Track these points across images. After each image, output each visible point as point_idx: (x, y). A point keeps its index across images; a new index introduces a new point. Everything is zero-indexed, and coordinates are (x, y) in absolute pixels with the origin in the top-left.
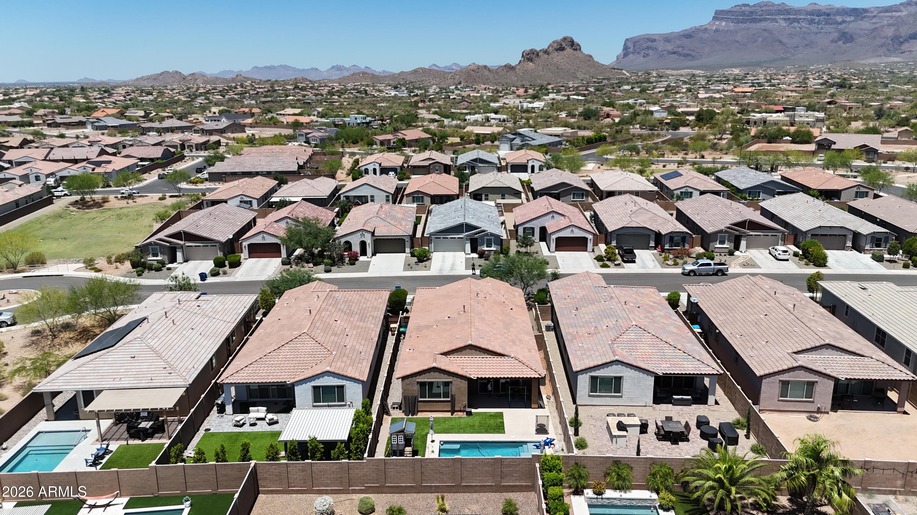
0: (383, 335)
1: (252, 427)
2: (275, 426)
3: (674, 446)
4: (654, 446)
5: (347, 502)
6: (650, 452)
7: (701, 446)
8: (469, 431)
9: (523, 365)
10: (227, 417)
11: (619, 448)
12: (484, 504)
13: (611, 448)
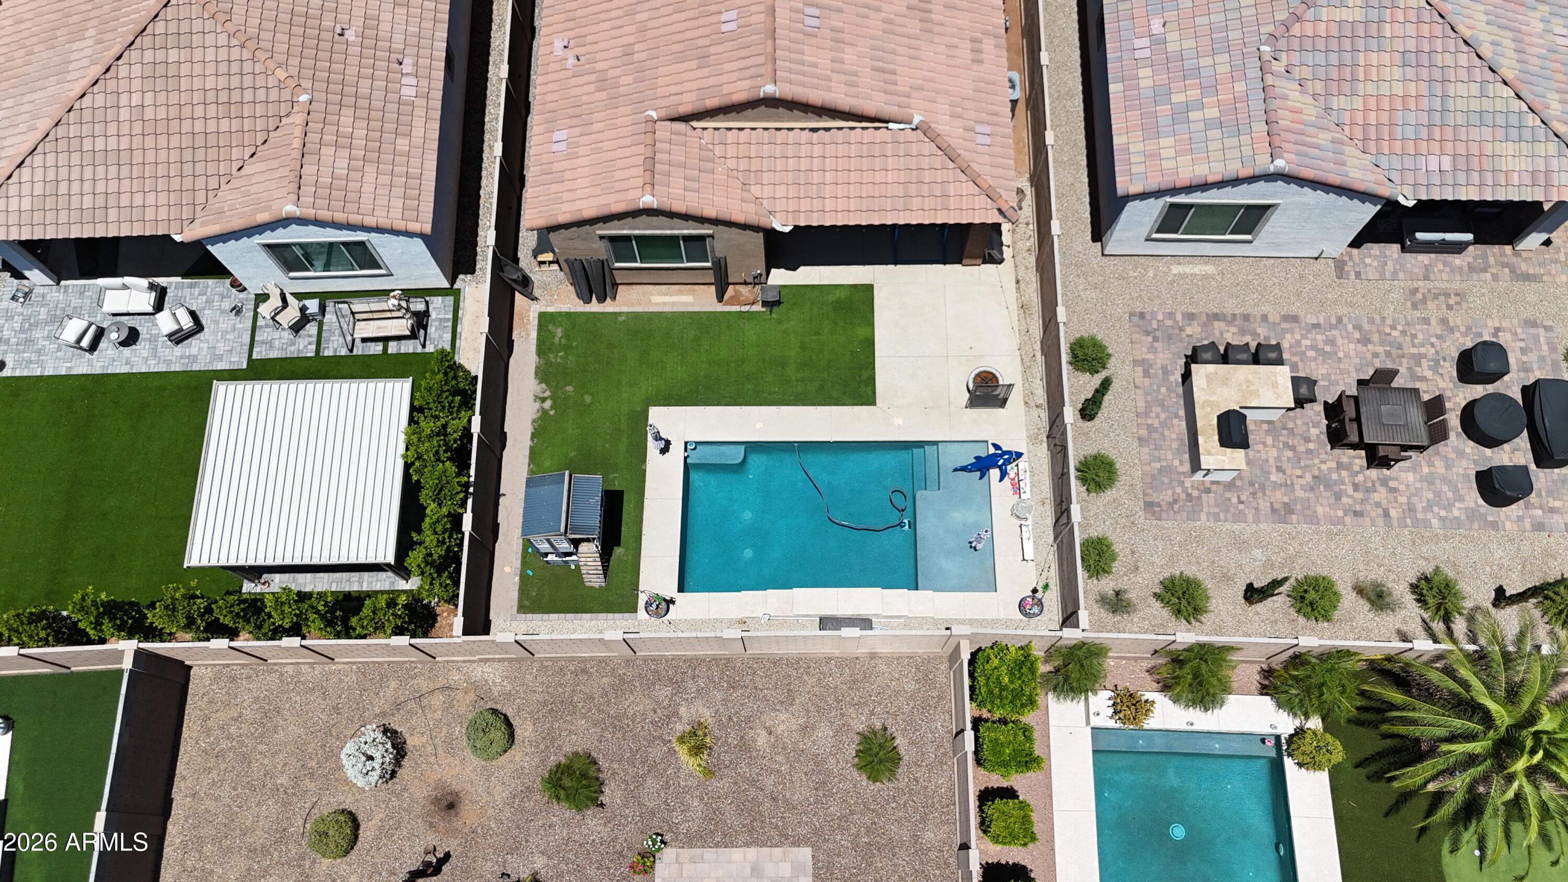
1: (126, 351)
2: (195, 347)
4: (1314, 477)
5: (437, 700)
6: (1299, 507)
7: (1455, 470)
8: (770, 393)
9: (951, 165)
10: (43, 296)
11: (1208, 485)
12: (808, 711)
13: (1185, 490)
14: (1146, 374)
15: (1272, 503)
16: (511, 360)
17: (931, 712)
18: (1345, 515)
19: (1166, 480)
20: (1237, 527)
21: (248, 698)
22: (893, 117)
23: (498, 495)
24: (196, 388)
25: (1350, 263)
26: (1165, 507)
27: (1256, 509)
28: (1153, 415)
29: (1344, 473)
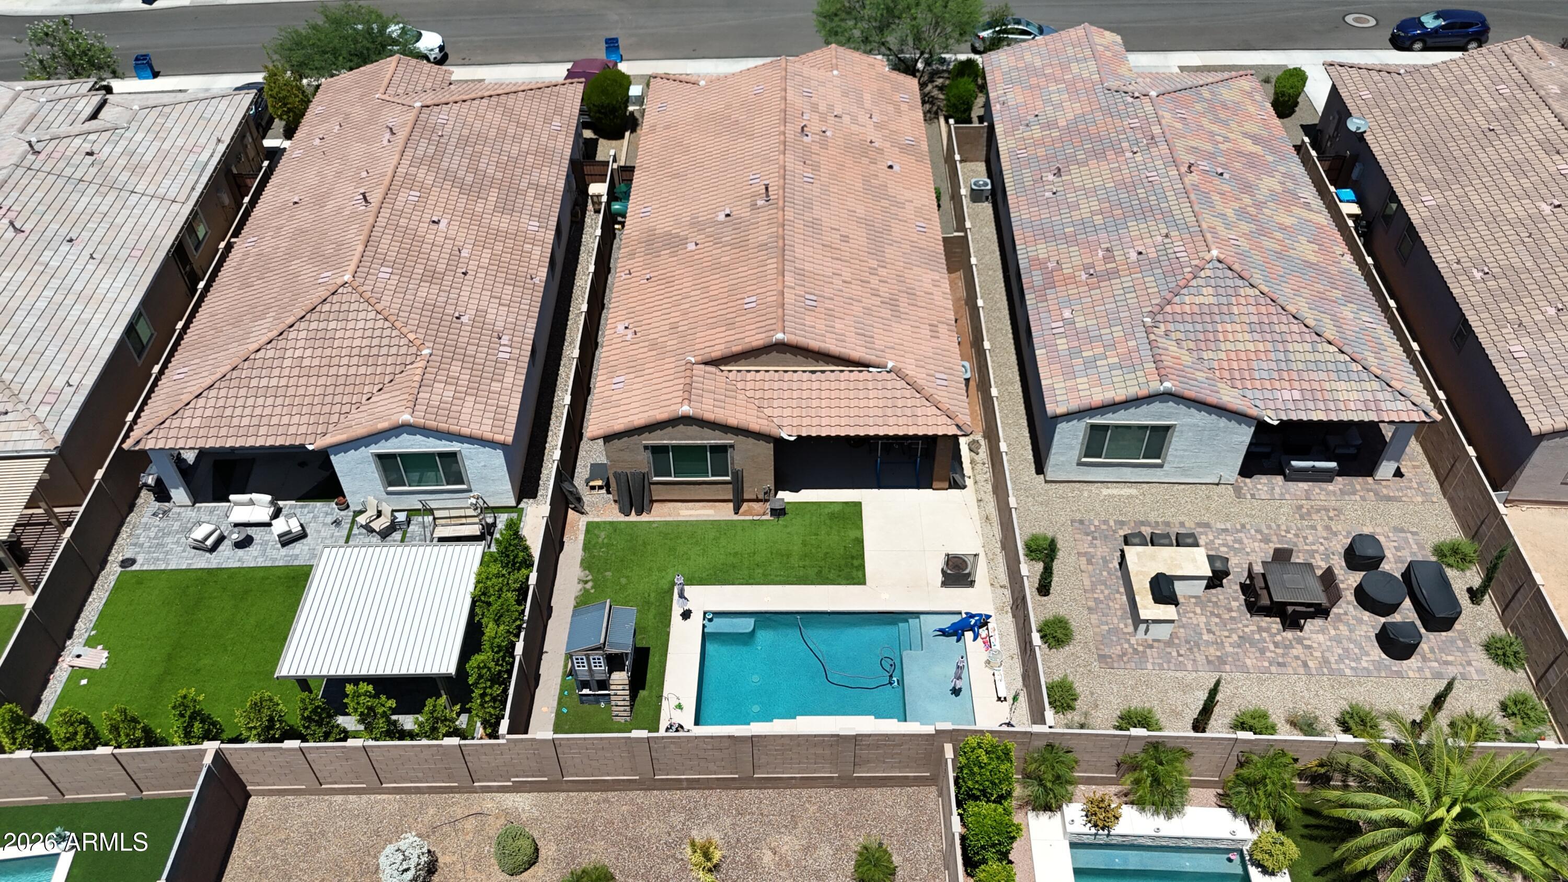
0: (573, 214)
1: (240, 552)
2: (297, 548)
3: (1289, 634)
4: (1239, 637)
5: (470, 824)
6: (1230, 659)
7: (1357, 632)
8: (777, 576)
9: (918, 395)
10: (179, 513)
11: (1151, 642)
12: (810, 833)
13: (1131, 646)
14: (1089, 562)
15: (1207, 656)
16: (561, 555)
17: (923, 834)
18: (1271, 665)
19: (1114, 639)
20: (1179, 674)
21: (297, 823)
22: (872, 362)
23: (541, 652)
24: (293, 578)
25: (1245, 488)
26: (1115, 659)
27: (1194, 660)
28: (1098, 591)
29: (1264, 634)
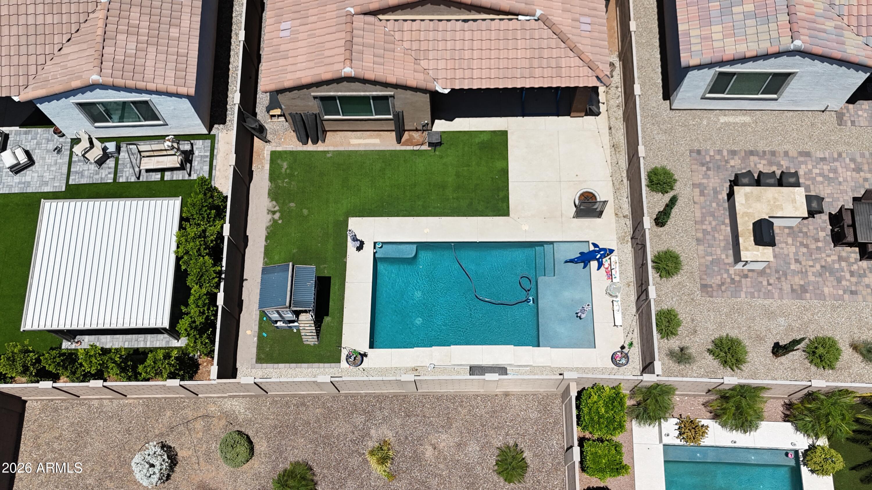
2: (28, 176)
3: (864, 264)
4: (822, 267)
5: (199, 425)
6: (811, 288)
8: (434, 208)
11: (746, 272)
12: (462, 432)
13: (730, 276)
14: (702, 194)
15: (791, 285)
16: (251, 184)
17: (549, 433)
18: (844, 293)
19: (716, 269)
20: (767, 302)
21: (66, 423)
22: (522, 11)
23: (242, 280)
24: (29, 205)
25: (847, 115)
26: (715, 288)
27: (781, 289)
28: (707, 223)
29: (843, 264)
